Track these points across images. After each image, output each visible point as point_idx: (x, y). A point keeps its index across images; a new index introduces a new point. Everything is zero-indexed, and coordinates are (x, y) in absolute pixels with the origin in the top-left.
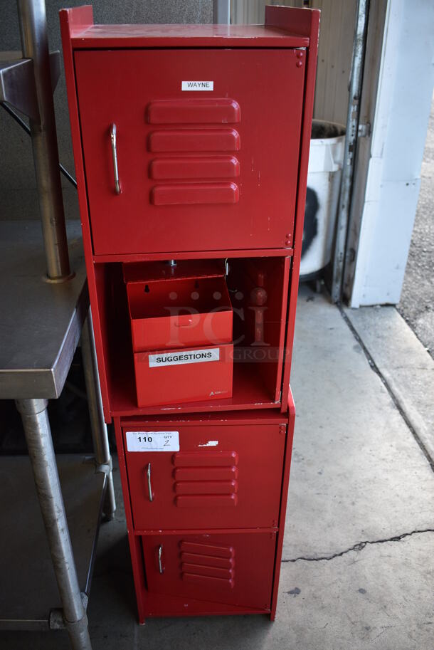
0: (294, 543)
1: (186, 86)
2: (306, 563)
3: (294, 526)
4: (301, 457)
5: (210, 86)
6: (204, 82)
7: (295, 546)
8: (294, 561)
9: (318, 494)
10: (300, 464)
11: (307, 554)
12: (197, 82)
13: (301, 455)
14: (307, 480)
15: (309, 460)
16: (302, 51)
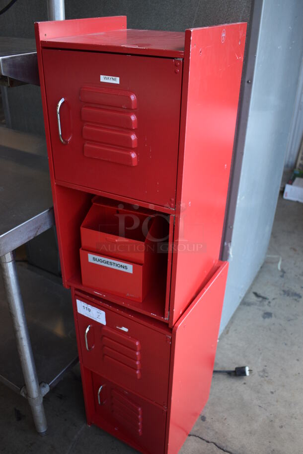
0: (217, 430)
1: (103, 79)
2: (215, 448)
3: (225, 419)
4: (266, 375)
5: (117, 81)
6: (113, 77)
7: (216, 433)
8: (208, 442)
9: (260, 406)
10: (262, 379)
11: (220, 442)
12: (109, 77)
13: (267, 373)
14: (258, 392)
15: (271, 380)
16: (180, 61)
